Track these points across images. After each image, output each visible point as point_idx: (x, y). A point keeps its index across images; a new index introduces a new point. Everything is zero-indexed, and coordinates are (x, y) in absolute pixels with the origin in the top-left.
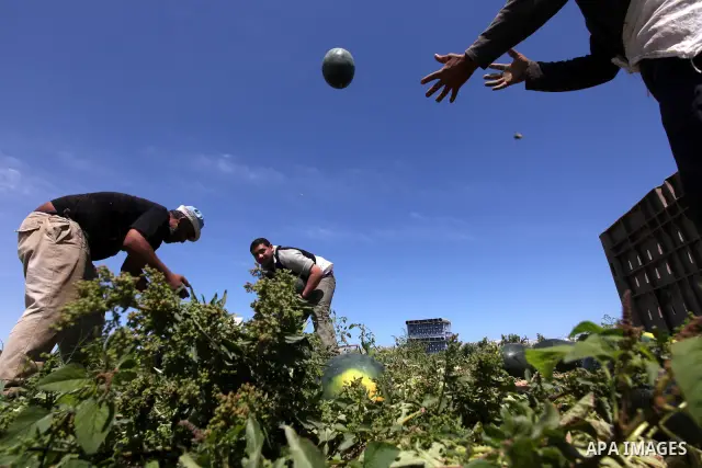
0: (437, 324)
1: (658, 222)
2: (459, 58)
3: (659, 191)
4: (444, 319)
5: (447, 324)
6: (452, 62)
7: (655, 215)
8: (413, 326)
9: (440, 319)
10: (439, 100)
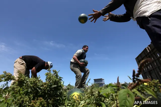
0: (101, 80)
1: (147, 55)
2: (98, 12)
3: (147, 48)
4: (103, 79)
5: (103, 80)
6: (97, 12)
7: (146, 54)
8: (95, 80)
9: (102, 79)
10: (91, 21)
